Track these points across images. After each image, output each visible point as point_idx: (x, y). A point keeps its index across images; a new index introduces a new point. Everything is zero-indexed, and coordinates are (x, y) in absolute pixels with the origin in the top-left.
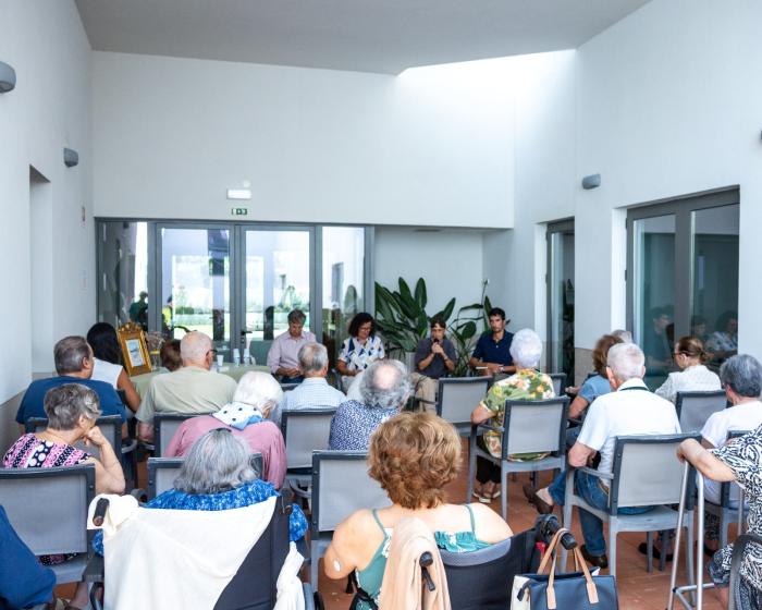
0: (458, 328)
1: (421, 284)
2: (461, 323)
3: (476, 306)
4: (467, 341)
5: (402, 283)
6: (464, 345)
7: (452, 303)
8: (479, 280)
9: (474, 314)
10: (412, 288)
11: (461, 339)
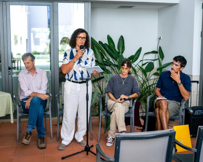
0: (143, 65)
1: (122, 39)
2: (144, 62)
3: (154, 52)
4: (148, 73)
5: (109, 39)
6: (146, 75)
7: (140, 50)
8: (156, 37)
9: (152, 57)
10: (116, 42)
11: (144, 72)
